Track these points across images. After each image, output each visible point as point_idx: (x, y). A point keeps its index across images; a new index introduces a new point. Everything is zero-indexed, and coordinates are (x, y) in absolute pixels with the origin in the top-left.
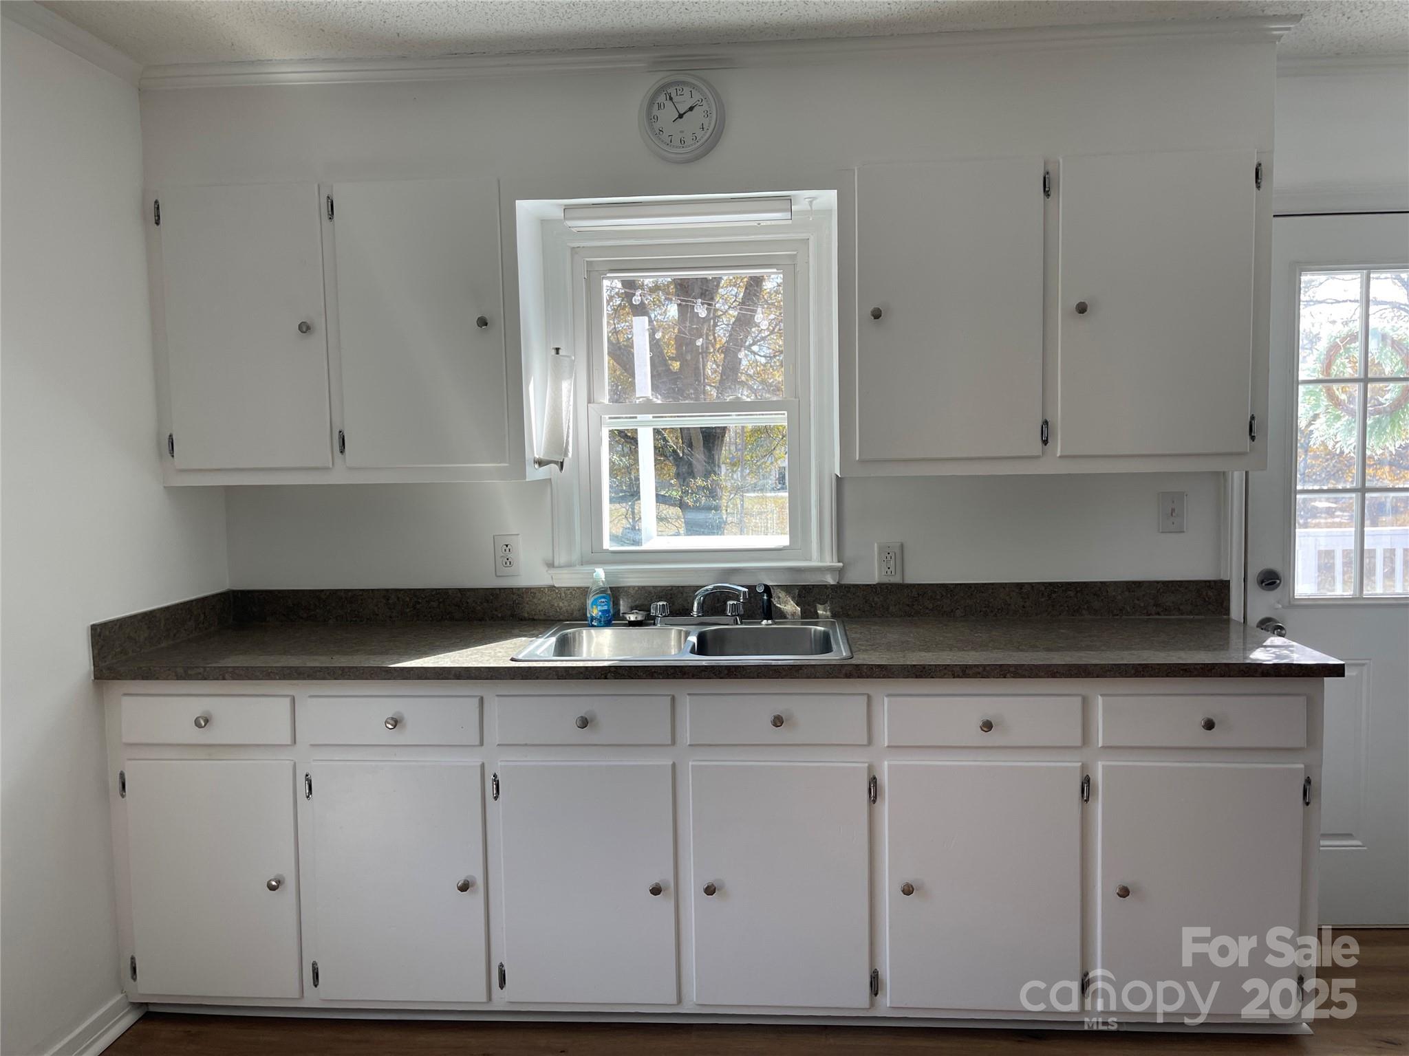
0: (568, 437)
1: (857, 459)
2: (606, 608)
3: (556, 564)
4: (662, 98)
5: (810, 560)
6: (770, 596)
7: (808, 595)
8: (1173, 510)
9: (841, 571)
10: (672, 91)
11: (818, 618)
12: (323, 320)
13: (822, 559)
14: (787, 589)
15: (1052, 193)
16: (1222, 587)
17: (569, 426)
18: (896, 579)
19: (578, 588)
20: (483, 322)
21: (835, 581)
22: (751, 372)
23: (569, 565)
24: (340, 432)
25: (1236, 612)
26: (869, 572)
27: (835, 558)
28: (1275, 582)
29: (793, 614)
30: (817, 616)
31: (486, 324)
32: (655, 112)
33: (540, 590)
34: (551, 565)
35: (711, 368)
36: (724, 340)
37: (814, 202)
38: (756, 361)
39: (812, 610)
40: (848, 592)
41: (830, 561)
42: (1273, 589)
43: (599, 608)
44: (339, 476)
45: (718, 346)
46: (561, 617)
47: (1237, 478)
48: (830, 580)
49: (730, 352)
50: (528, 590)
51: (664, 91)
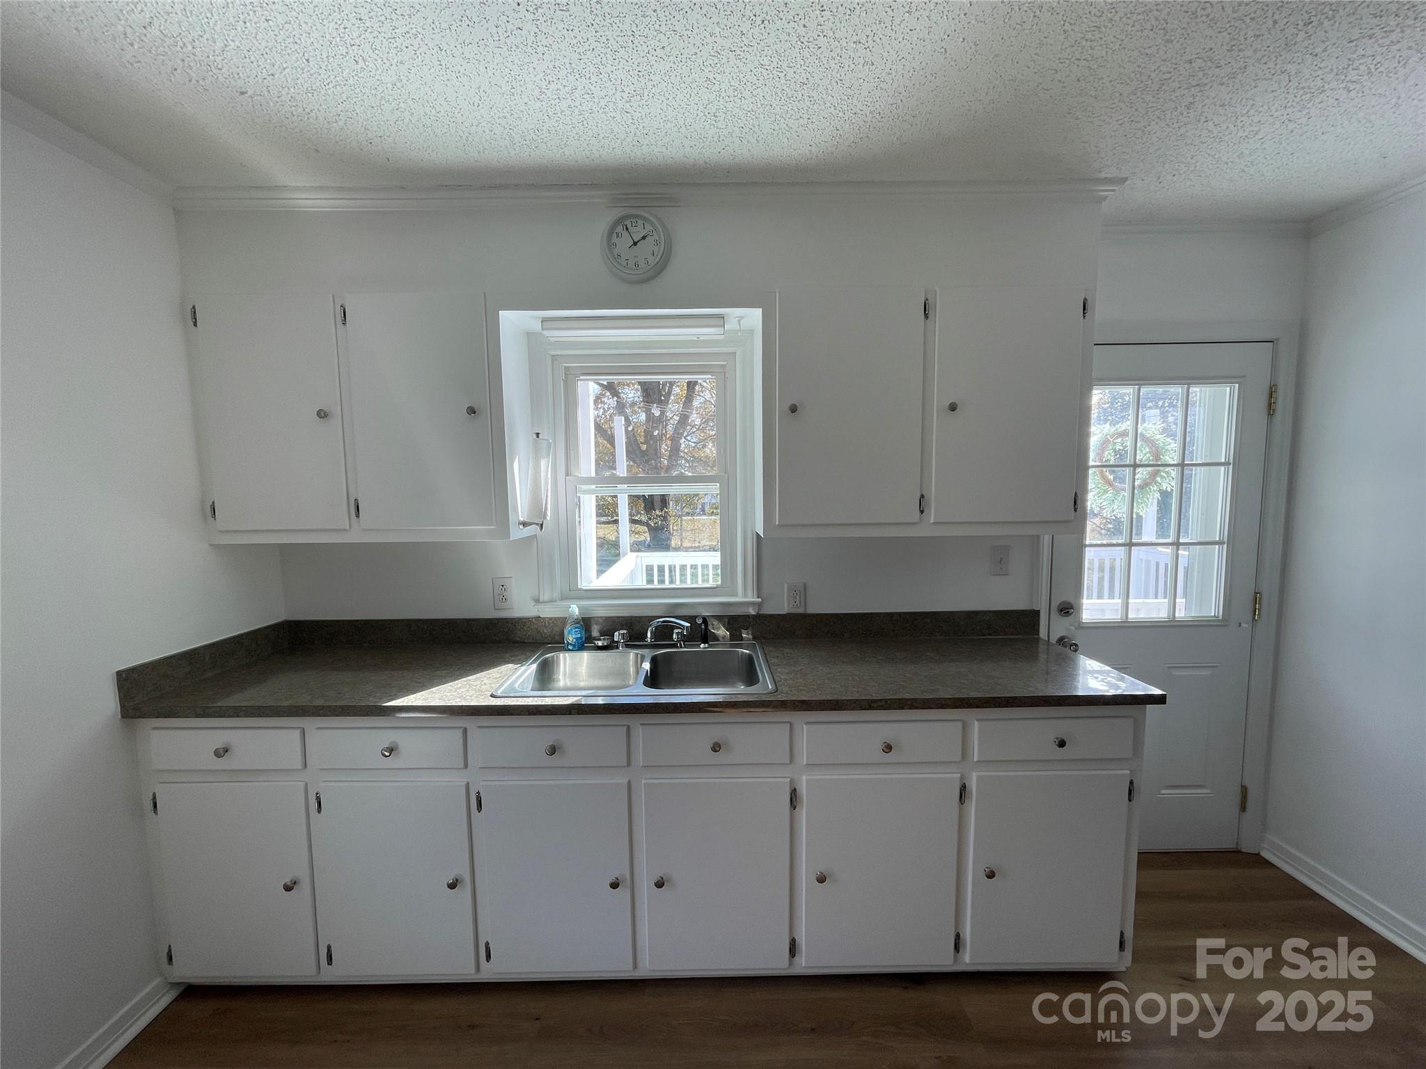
0: (546, 504)
1: (777, 523)
2: (579, 636)
3: (541, 599)
4: (620, 229)
5: (737, 596)
6: (706, 625)
7: (735, 622)
8: (1001, 559)
9: (760, 605)
10: (628, 223)
11: (742, 640)
12: (339, 407)
13: (745, 596)
14: (719, 618)
15: (930, 315)
16: (1035, 615)
17: (547, 495)
18: (801, 611)
19: (558, 618)
20: (472, 411)
21: (755, 611)
22: (686, 451)
23: (551, 601)
24: (355, 500)
25: (1043, 633)
26: (782, 605)
27: (755, 595)
28: (1070, 612)
29: (724, 637)
30: (742, 639)
31: (474, 413)
32: (614, 239)
33: (528, 619)
34: (537, 601)
35: (664, 448)
36: (671, 433)
37: (742, 321)
38: (689, 445)
39: (738, 634)
40: (765, 620)
41: (752, 598)
42: (1068, 616)
43: (574, 636)
44: (355, 537)
45: (668, 436)
46: (546, 641)
47: (1047, 539)
48: (752, 611)
49: (675, 440)
50: (520, 619)
51: (621, 223)
